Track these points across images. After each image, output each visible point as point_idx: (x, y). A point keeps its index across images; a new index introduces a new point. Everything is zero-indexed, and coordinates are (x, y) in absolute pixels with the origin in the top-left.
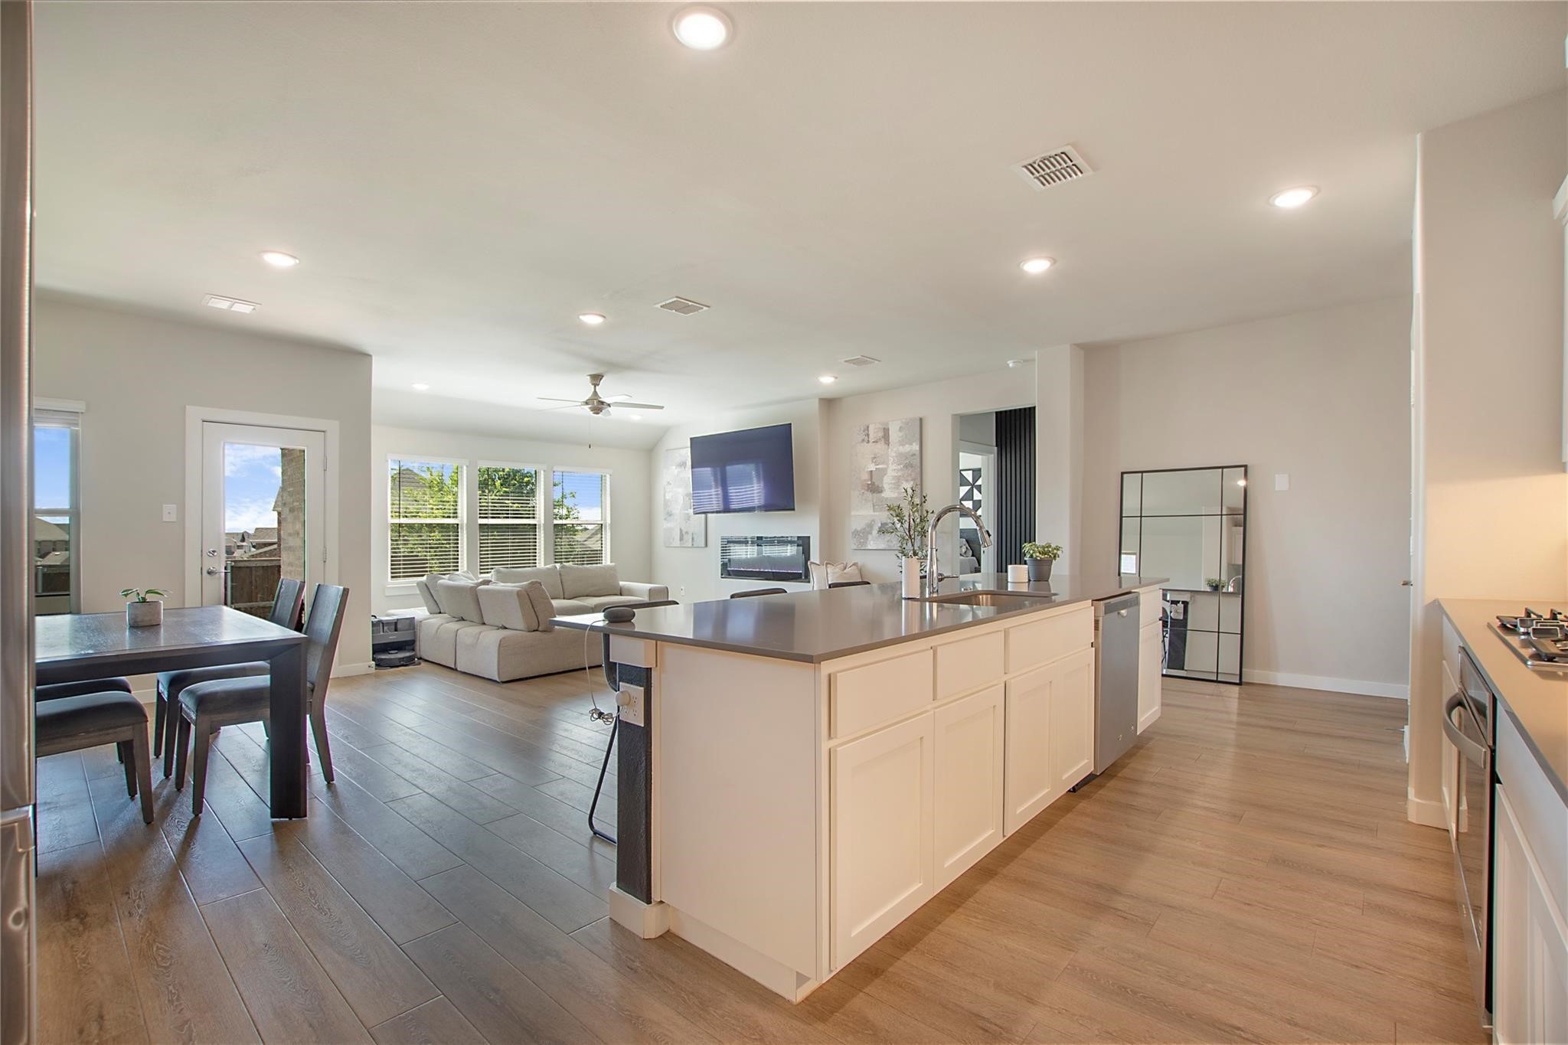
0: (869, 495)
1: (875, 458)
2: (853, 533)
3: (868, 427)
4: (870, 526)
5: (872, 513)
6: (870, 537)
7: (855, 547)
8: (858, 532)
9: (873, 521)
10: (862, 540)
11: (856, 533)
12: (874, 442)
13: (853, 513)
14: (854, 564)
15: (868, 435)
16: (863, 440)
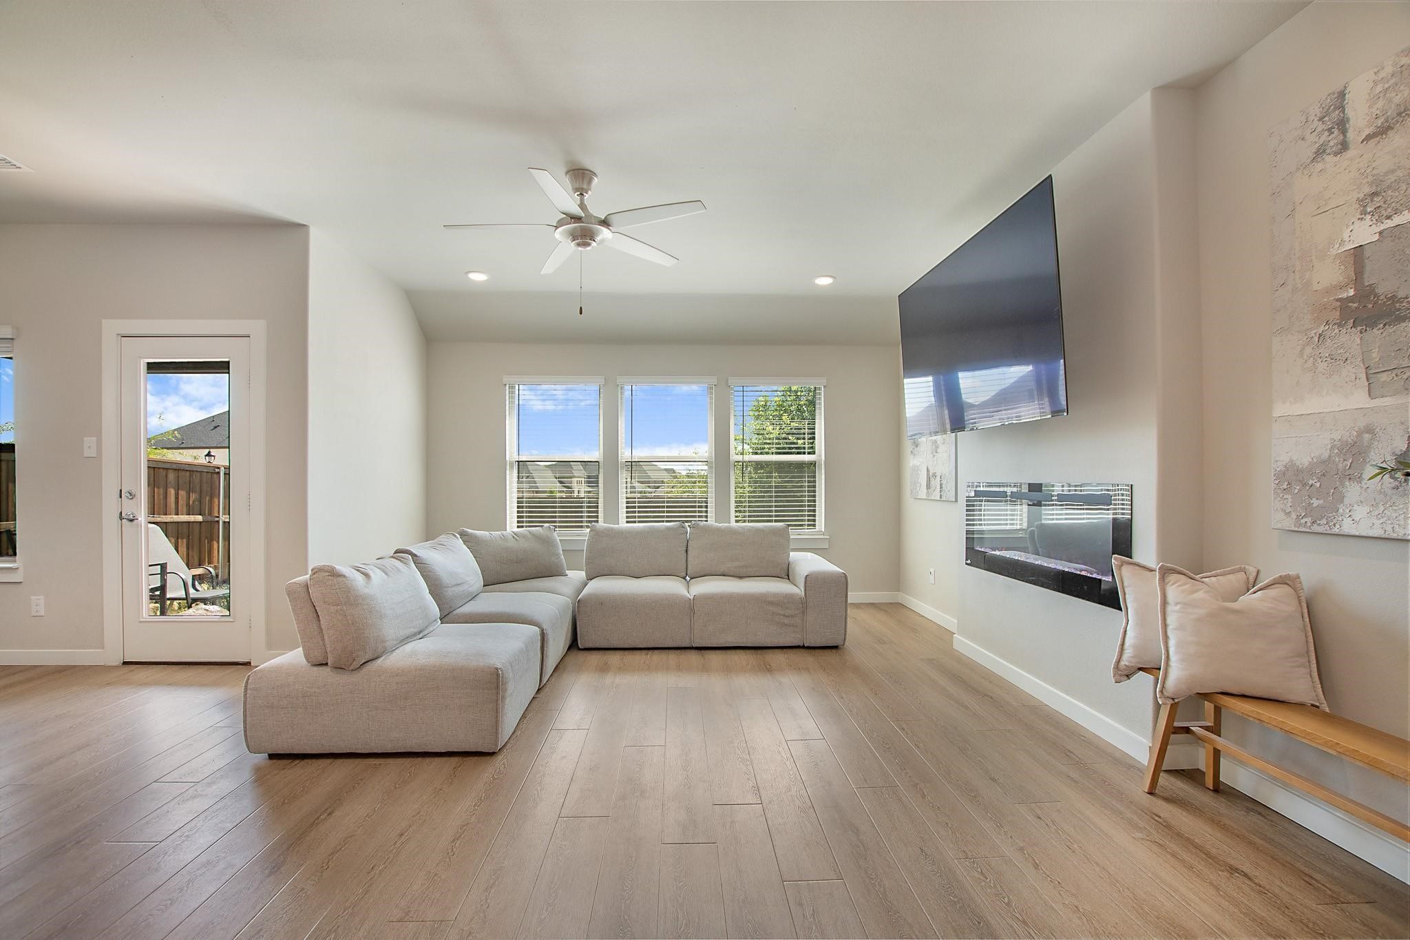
0: (1350, 339)
1: (1375, 194)
2: (1281, 476)
3: (1342, 95)
4: (1355, 450)
5: (1360, 399)
6: (1352, 491)
7: (1289, 523)
8: (1299, 471)
9: (1370, 430)
10: (1315, 503)
11: (1292, 478)
12: (1368, 138)
13: (1280, 410)
14: (1283, 581)
15: (1342, 125)
16: (1320, 153)
